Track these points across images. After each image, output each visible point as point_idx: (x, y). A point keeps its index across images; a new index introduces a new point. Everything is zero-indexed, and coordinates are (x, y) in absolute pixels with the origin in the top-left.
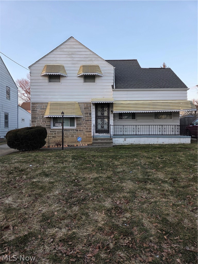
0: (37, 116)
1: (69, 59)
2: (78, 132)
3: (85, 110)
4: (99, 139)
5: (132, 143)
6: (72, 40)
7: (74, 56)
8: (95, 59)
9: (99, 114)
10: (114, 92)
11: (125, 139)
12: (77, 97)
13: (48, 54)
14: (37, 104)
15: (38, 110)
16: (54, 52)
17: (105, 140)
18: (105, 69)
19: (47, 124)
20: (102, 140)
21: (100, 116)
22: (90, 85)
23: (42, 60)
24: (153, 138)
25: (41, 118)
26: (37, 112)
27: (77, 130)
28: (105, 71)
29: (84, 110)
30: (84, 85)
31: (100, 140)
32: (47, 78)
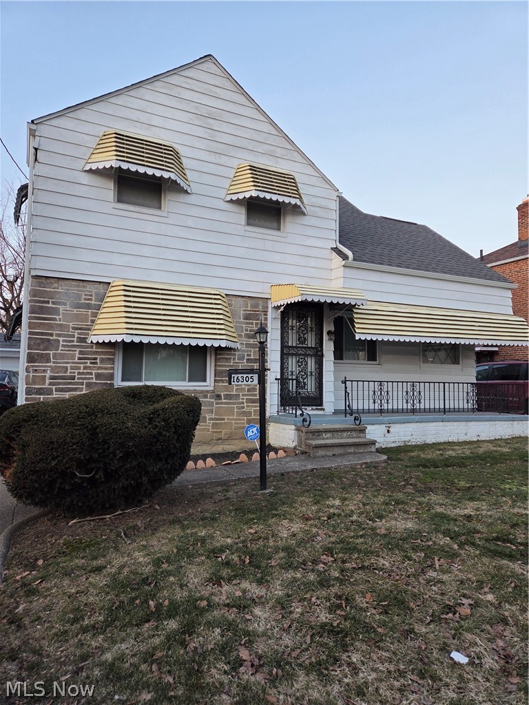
0: (59, 335)
1: (201, 132)
2: (222, 403)
3: (247, 323)
6: (208, 66)
7: (215, 125)
8: (283, 151)
9: (292, 341)
10: (348, 270)
11: (389, 427)
12: (221, 272)
13: (117, 93)
14: (61, 282)
15: (61, 308)
16: (141, 92)
17: (345, 434)
19: (99, 368)
20: (335, 434)
21: (294, 347)
22: (262, 236)
23: (94, 107)
24: (456, 423)
25: (74, 346)
26: (55, 319)
27: (219, 397)
29: (244, 323)
30: (248, 234)
31: (329, 435)
32: (111, 185)
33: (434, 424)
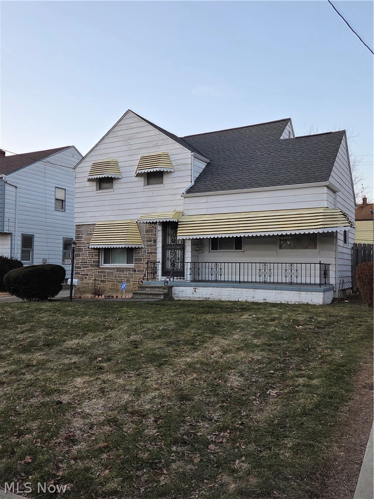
0: (83, 246)
1: (125, 148)
2: (136, 274)
3: (147, 234)
4: (147, 287)
5: (208, 297)
6: (130, 115)
7: (131, 142)
8: (162, 142)
9: (169, 241)
10: (186, 199)
11: (196, 289)
13: (97, 145)
14: (83, 226)
15: (83, 236)
16: (105, 141)
17: (156, 289)
18: (178, 157)
19: (94, 259)
20: (152, 289)
21: (170, 245)
22: (155, 188)
23: (90, 155)
24: (245, 289)
25: (87, 250)
26: (81, 240)
27: (135, 271)
28: (178, 162)
29: (145, 235)
30: (145, 190)
31: (149, 289)
32: (95, 184)
33: (227, 289)
